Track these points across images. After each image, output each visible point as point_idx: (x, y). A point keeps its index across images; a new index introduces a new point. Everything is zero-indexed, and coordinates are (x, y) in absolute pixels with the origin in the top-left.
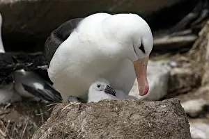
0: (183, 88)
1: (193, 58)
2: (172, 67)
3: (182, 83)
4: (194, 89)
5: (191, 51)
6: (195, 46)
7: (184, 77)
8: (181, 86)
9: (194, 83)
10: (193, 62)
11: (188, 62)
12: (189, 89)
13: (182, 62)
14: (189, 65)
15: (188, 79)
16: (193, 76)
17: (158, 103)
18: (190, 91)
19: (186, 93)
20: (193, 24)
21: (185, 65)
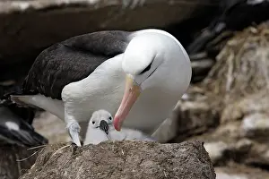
0: (197, 127)
1: (209, 89)
2: (183, 101)
3: (195, 121)
4: (211, 129)
5: (207, 81)
6: (211, 73)
7: (198, 113)
8: (194, 125)
9: (211, 122)
10: (209, 94)
11: (203, 94)
12: (204, 129)
13: (195, 94)
14: (204, 97)
15: (203, 116)
16: (209, 112)
17: (176, 145)
18: (206, 131)
19: (200, 134)
20: (209, 45)
21: (199, 98)
